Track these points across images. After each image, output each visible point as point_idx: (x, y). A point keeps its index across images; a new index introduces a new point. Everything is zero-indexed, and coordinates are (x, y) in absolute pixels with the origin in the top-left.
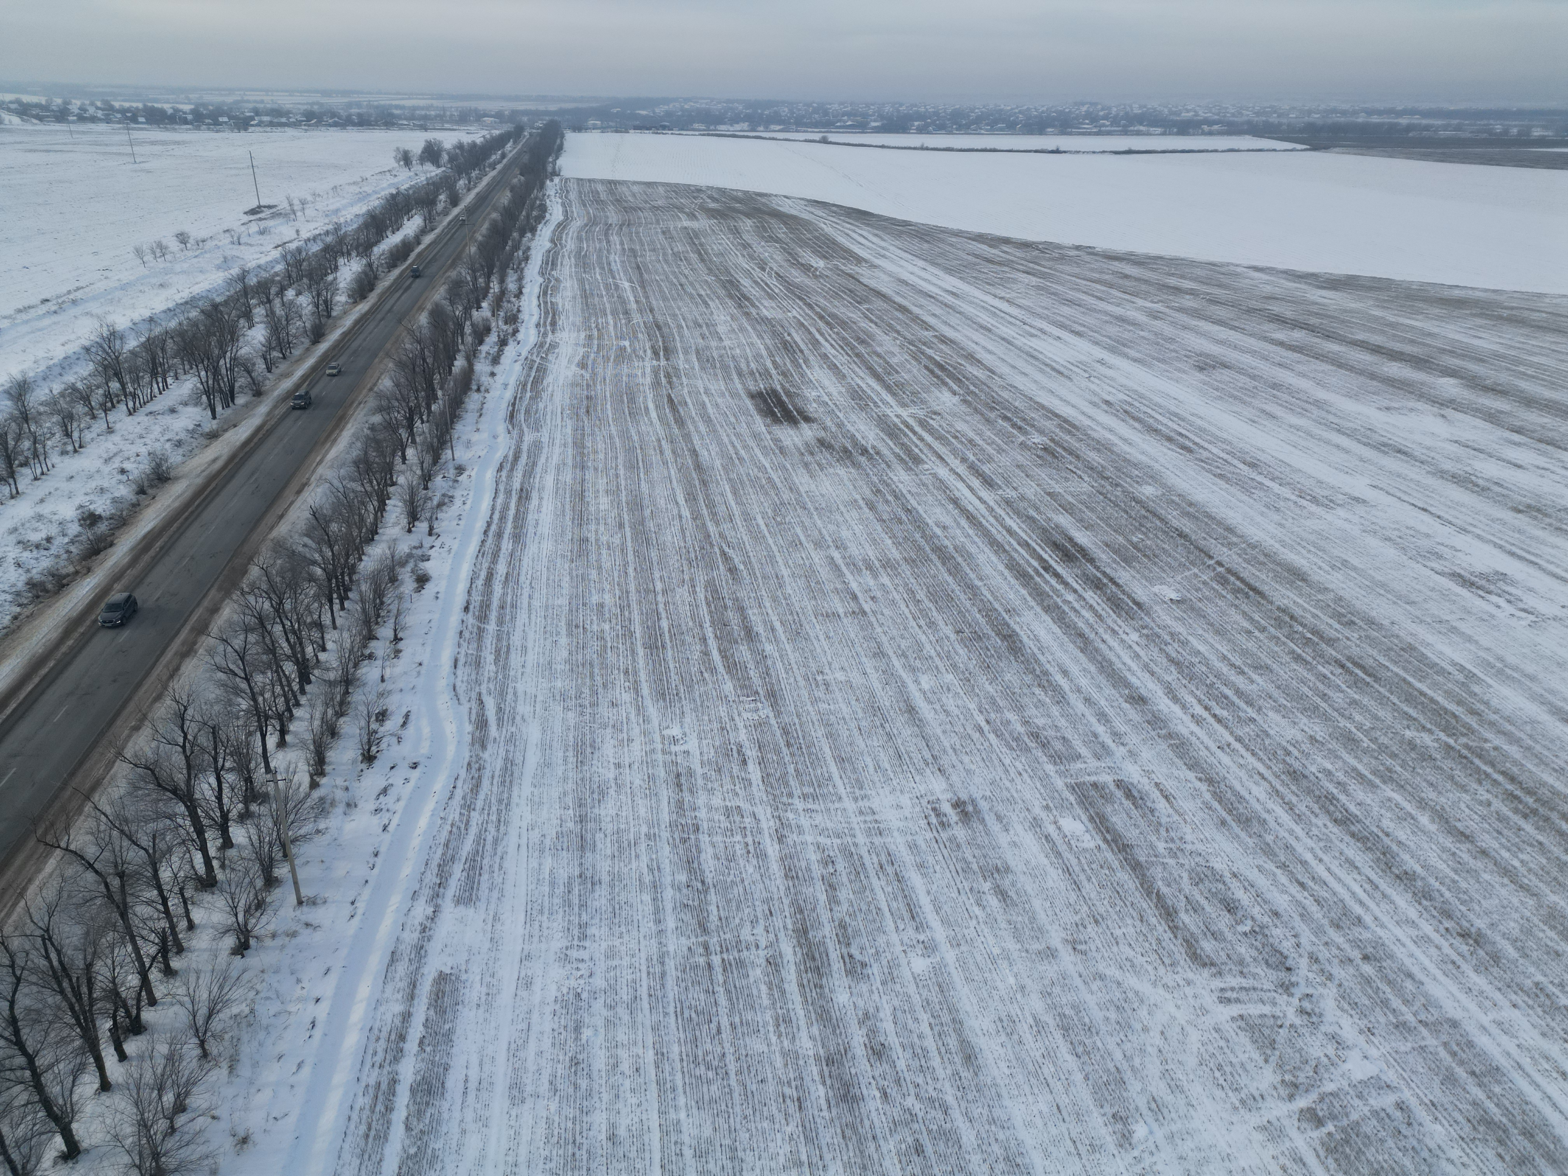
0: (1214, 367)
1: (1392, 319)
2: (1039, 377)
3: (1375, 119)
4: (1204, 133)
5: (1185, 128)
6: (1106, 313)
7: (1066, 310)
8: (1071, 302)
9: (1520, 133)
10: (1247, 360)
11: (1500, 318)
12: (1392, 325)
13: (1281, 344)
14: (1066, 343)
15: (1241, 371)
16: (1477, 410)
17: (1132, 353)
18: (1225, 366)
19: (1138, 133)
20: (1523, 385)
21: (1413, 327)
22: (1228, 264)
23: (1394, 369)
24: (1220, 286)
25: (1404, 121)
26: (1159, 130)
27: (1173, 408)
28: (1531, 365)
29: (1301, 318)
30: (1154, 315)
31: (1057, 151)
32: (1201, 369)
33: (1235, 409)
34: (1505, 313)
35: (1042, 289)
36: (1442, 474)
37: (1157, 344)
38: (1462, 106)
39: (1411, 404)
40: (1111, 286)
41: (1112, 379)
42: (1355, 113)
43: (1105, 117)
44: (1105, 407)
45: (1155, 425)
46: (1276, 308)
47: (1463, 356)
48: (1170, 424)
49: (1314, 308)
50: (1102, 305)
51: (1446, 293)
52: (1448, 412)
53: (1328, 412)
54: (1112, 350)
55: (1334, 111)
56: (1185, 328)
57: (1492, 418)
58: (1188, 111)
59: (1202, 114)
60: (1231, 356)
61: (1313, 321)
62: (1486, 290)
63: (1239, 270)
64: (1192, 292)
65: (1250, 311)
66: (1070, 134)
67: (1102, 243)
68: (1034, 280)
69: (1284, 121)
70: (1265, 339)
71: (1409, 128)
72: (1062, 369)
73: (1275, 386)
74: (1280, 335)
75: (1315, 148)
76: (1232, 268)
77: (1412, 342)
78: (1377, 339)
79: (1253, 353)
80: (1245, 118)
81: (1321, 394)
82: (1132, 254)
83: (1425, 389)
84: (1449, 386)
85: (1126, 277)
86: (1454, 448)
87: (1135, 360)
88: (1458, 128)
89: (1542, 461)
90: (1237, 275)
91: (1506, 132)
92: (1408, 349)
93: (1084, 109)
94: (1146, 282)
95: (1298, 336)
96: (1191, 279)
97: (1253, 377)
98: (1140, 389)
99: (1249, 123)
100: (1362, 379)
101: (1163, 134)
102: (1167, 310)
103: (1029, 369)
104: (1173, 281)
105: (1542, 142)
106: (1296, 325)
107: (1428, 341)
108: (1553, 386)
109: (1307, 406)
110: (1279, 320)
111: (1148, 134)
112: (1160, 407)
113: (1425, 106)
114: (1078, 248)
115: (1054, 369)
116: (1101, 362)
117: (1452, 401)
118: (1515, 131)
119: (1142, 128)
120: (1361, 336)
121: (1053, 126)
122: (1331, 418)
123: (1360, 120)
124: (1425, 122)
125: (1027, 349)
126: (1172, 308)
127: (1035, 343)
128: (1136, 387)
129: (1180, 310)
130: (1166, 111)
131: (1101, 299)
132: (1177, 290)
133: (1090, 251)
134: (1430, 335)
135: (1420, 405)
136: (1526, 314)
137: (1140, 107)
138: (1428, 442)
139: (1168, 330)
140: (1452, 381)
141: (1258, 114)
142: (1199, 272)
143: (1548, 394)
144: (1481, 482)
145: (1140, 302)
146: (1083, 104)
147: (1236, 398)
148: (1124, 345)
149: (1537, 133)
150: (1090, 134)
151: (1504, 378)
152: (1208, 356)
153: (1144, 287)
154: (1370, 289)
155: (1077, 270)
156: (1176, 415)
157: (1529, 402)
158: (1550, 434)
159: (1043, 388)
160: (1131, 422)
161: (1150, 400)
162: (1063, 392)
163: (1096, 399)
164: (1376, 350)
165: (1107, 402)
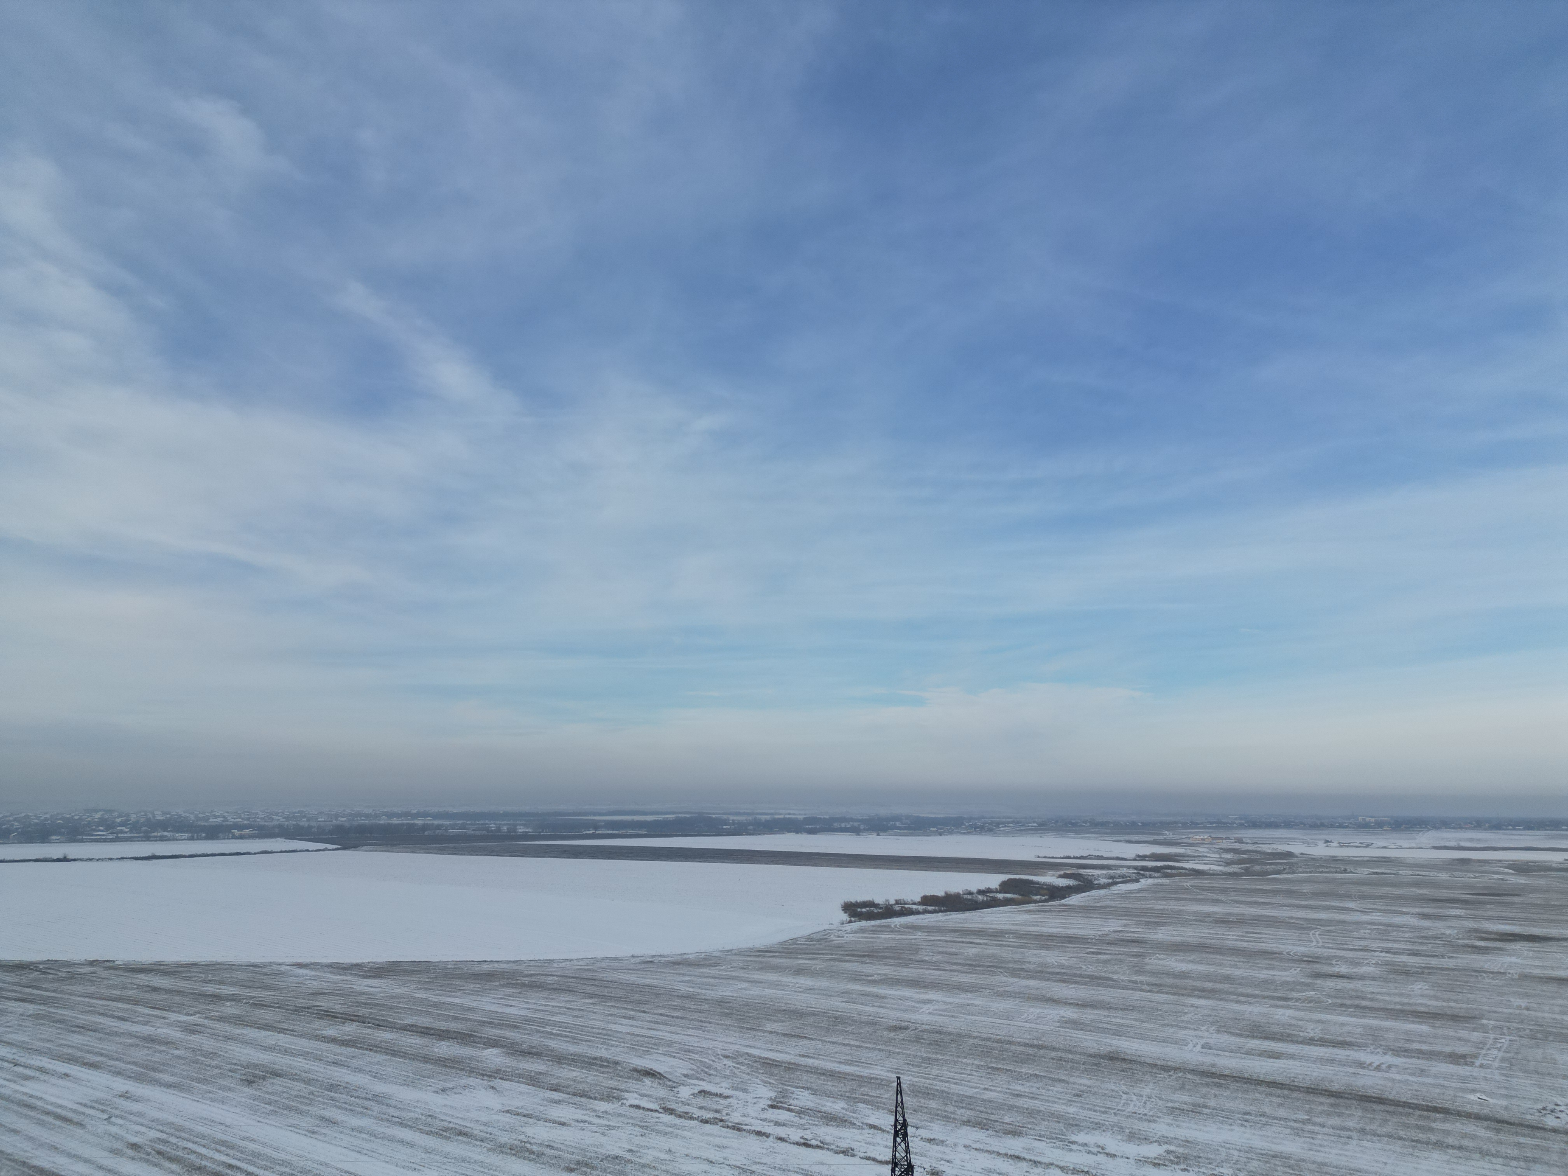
0: (264, 1078)
1: (435, 999)
2: (35, 1131)
3: (395, 821)
4: (234, 837)
5: (213, 833)
6: (131, 1035)
7: (77, 1039)
8: (83, 1028)
9: (509, 831)
10: (300, 1063)
11: (523, 985)
12: (436, 1005)
13: (334, 1040)
14: (77, 1080)
15: (295, 1077)
16: (520, 1076)
17: (166, 1078)
18: (276, 1074)
19: (162, 839)
20: (552, 1044)
21: (454, 1005)
22: (271, 964)
23: (444, 1049)
24: (265, 987)
25: (419, 822)
26: (186, 835)
27: (220, 1136)
28: (555, 1024)
29: (350, 1010)
30: (191, 1029)
31: (65, 859)
32: (250, 1083)
33: (291, 1121)
34: (526, 980)
35: (43, 1017)
36: (501, 1148)
37: (196, 1062)
38: (463, 809)
39: (464, 1081)
40: (136, 1002)
41: (140, 1114)
42: (377, 816)
43: (123, 824)
44: (131, 1152)
45: (198, 1162)
46: (324, 1003)
47: (500, 1026)
48: (217, 1156)
49: (363, 999)
50: (125, 1026)
51: (477, 969)
52: (497, 1083)
53: (388, 1105)
54: (139, 1078)
55: (359, 814)
56: (228, 1038)
57: (534, 1080)
58: (216, 817)
59: (231, 820)
60: (282, 1061)
61: (363, 1011)
62: (508, 962)
63: (283, 968)
64: (233, 998)
65: (298, 1010)
66: (82, 841)
67: (122, 955)
68: (31, 1008)
69: (314, 824)
70: (317, 1038)
71: (425, 827)
72: (70, 1115)
73: (332, 1087)
74: (331, 1031)
75: (345, 848)
76: (275, 967)
77: (455, 1018)
78: (424, 1021)
79: (305, 1055)
80: (275, 823)
81: (380, 1088)
82: (160, 964)
83: (474, 1064)
84: (493, 1057)
85: (155, 989)
86: (507, 1119)
87: (169, 1086)
88: (463, 827)
89: (579, 1114)
90: (281, 974)
91: (499, 829)
92: (453, 1026)
93: (98, 816)
94: (179, 992)
95: (350, 1029)
96: (232, 984)
97: (308, 1082)
98: (178, 1121)
99: (280, 826)
100: (416, 1064)
101: (191, 839)
102: (206, 1022)
103: (21, 1124)
104: (211, 989)
105: (525, 837)
106: (347, 1018)
107: (469, 1015)
108: (575, 1041)
109: (368, 1103)
110: (329, 1015)
111: (175, 839)
112: (203, 1137)
113: (435, 810)
114: (92, 963)
115: (58, 1117)
116: (126, 1096)
117: (498, 1071)
118: (505, 828)
119: (166, 834)
120: (408, 1021)
121: (60, 834)
122: (392, 1111)
123: (382, 822)
124: (436, 822)
125: (19, 1096)
126: (211, 1018)
127: (31, 1088)
128: (171, 1119)
129: (222, 1019)
130: (192, 817)
131: (122, 1019)
132: (217, 998)
133: (110, 966)
134: (470, 1009)
135: (472, 1081)
136: (543, 979)
137: (164, 813)
138: (484, 1117)
139: (208, 1044)
140: (494, 1051)
141: (287, 818)
142: (240, 975)
143: (573, 1049)
144: (535, 1148)
145: (173, 1016)
146: (96, 811)
147: (290, 1109)
148: (155, 1070)
149: (521, 830)
150: (105, 840)
151: (536, 1040)
152: (256, 1066)
153: (177, 999)
154: (412, 972)
155: (92, 989)
156: (223, 1143)
157: (560, 1059)
158: (581, 1087)
159: (42, 1145)
160: (167, 1164)
161: (190, 1131)
162: (72, 1145)
163: (118, 1145)
164: (425, 1032)
165: (134, 1146)
